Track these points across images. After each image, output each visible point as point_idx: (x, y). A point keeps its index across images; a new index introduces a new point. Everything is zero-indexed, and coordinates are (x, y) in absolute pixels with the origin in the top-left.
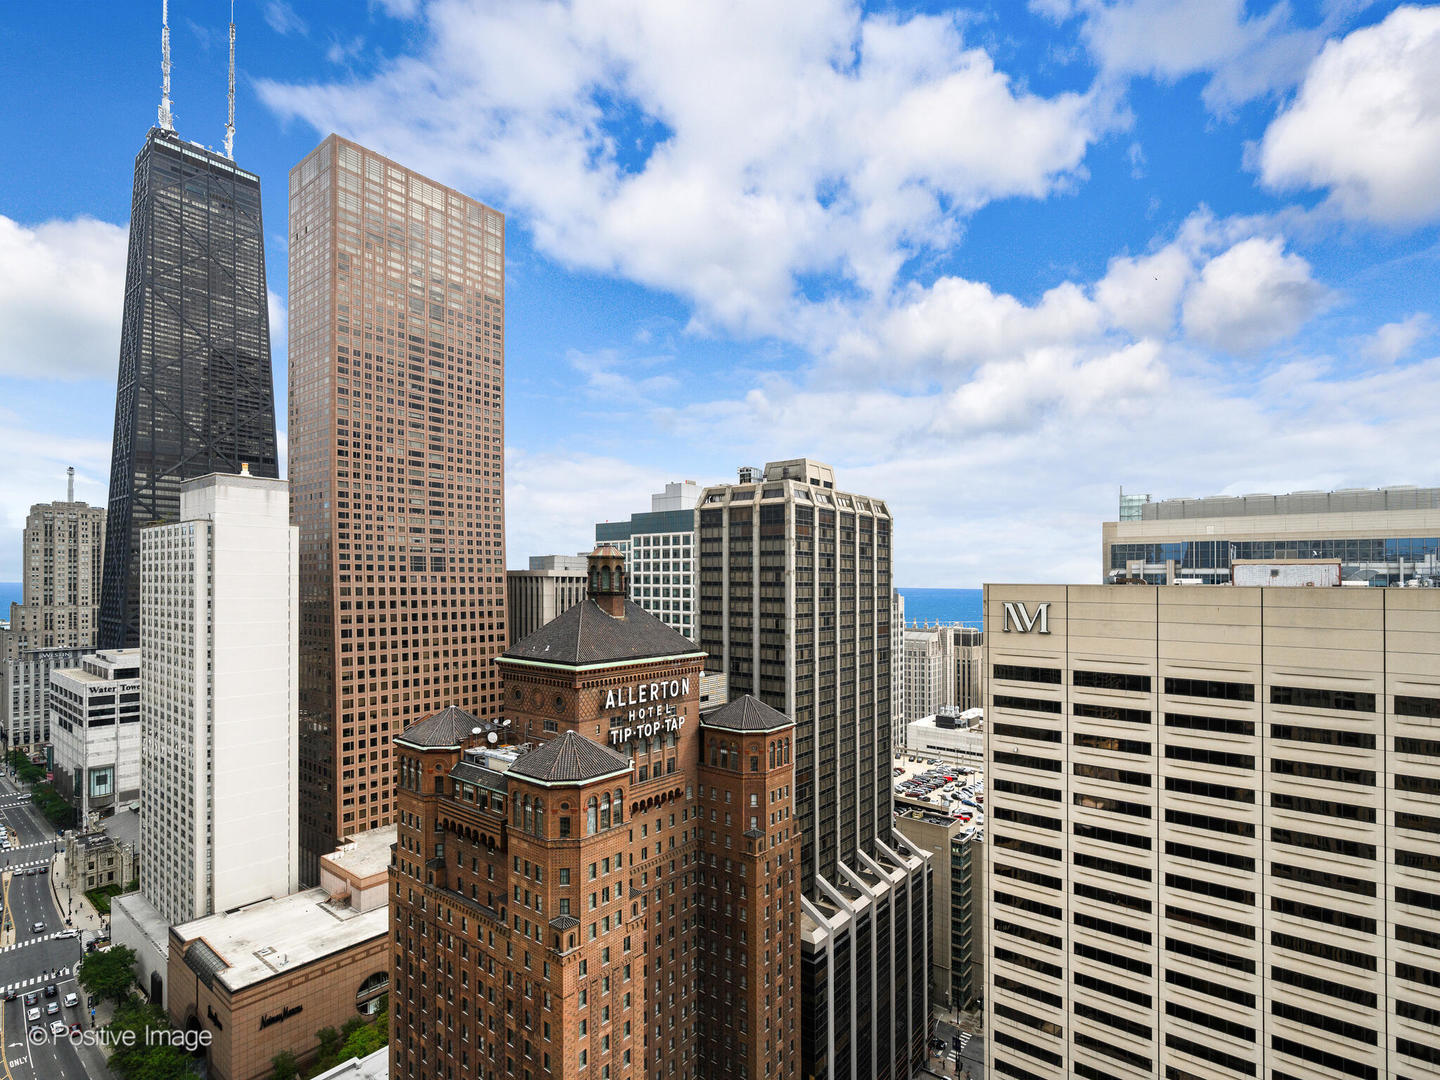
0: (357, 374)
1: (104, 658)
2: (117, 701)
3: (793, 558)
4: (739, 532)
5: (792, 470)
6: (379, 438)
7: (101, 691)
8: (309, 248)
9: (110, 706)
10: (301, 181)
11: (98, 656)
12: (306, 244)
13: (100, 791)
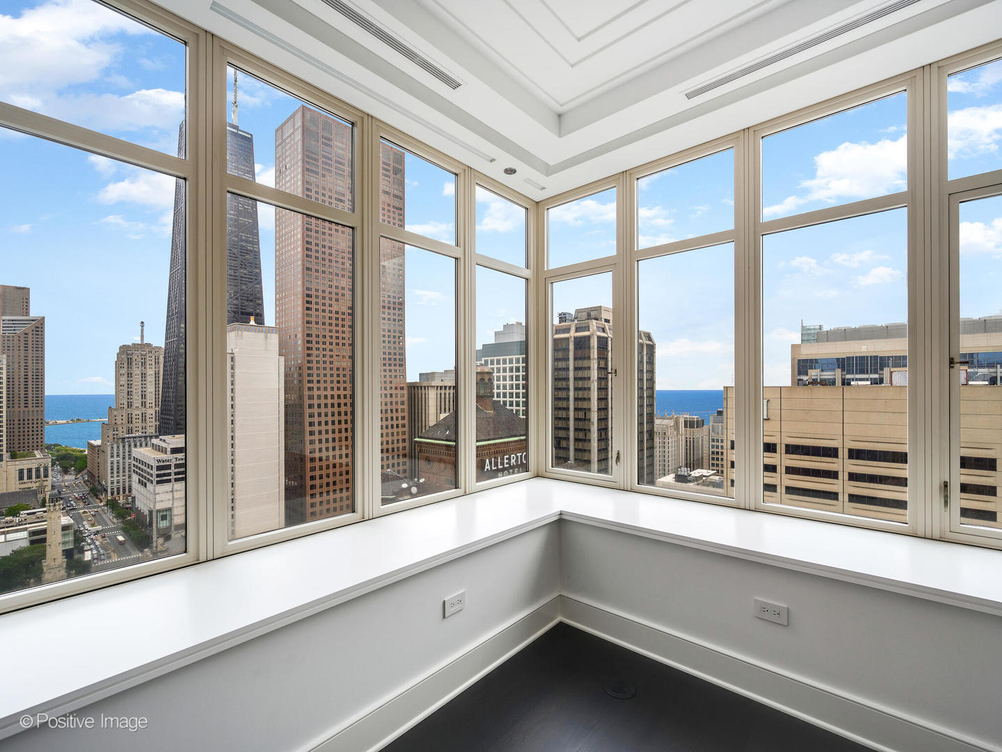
0: (317, 258)
1: (164, 441)
2: (173, 468)
3: (596, 371)
4: (560, 355)
5: (593, 314)
6: (330, 299)
7: (163, 461)
8: (287, 179)
9: (169, 471)
10: (282, 136)
11: (161, 440)
12: (286, 176)
13: (163, 524)
